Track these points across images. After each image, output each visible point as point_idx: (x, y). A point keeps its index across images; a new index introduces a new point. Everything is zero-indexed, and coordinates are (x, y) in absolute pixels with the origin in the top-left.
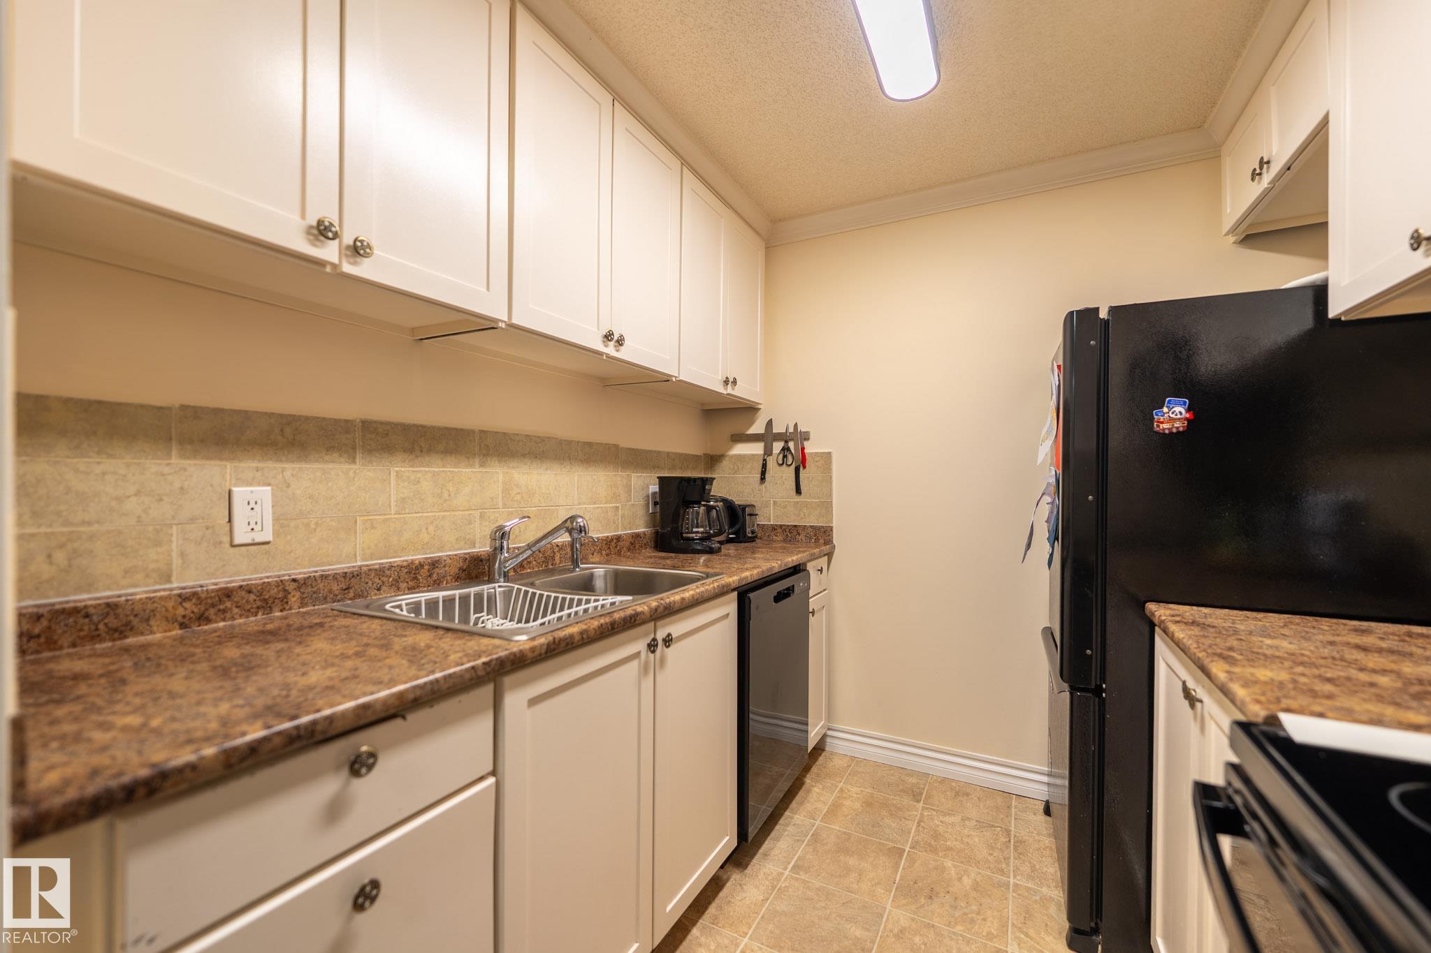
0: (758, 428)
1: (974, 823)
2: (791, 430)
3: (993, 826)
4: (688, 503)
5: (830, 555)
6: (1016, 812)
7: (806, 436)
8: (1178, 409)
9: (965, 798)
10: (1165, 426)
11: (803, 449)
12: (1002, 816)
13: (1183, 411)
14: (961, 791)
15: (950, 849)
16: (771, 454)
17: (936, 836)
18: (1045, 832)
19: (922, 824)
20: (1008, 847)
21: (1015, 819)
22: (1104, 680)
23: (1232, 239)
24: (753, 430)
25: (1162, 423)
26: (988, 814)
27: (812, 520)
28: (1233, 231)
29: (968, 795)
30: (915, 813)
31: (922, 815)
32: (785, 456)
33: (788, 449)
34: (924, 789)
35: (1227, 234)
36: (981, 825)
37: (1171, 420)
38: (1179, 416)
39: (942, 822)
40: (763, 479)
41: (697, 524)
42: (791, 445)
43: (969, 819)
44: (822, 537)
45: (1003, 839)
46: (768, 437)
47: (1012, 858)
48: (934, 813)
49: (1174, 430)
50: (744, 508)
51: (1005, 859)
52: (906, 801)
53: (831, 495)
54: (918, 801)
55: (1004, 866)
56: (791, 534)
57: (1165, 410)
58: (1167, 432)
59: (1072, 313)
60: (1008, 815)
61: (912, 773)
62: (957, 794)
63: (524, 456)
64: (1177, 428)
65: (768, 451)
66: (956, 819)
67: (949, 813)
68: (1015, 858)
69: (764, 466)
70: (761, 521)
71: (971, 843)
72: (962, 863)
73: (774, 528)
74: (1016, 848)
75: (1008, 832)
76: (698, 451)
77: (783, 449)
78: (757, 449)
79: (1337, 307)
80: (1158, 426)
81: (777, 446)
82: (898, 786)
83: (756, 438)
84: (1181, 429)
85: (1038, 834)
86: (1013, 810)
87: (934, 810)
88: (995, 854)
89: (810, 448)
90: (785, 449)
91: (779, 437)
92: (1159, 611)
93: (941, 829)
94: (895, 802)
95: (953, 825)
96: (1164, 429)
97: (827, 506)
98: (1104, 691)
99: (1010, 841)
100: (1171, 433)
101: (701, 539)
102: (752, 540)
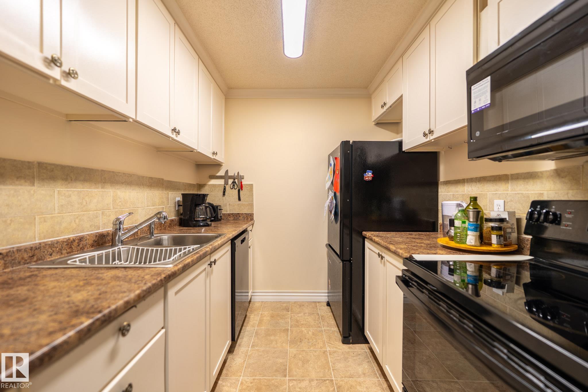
0: (222, 173)
1: (308, 314)
2: (236, 174)
3: (313, 314)
4: (198, 205)
5: (253, 225)
6: (319, 307)
7: (242, 177)
8: (370, 174)
9: (303, 307)
10: (367, 178)
11: (241, 182)
12: (315, 310)
13: (371, 174)
14: (301, 305)
15: (303, 324)
16: (227, 184)
17: (297, 321)
18: (328, 311)
19: (292, 319)
20: (319, 319)
21: (319, 310)
22: (351, 256)
23: (374, 123)
24: (219, 174)
25: (366, 177)
26: (311, 310)
27: (245, 211)
28: (374, 121)
29: (303, 305)
30: (289, 316)
31: (291, 316)
32: (234, 185)
33: (235, 182)
34: (289, 307)
35: (373, 122)
36: (310, 314)
37: (368, 177)
38: (370, 176)
39: (298, 316)
40: (224, 194)
41: (201, 214)
42: (236, 180)
43: (306, 313)
44: (249, 217)
45: (317, 317)
46: (226, 177)
47: (321, 322)
48: (295, 314)
49: (369, 180)
50: (217, 207)
51: (319, 323)
52: (285, 312)
53: (253, 201)
54: (289, 311)
55: (320, 325)
56: (236, 217)
57: (367, 174)
58: (367, 180)
59: (343, 141)
60: (317, 309)
61: (284, 302)
62: (300, 306)
63: (122, 183)
64: (370, 179)
65: (226, 183)
66: (302, 314)
67: (300, 313)
68: (322, 322)
69: (225, 189)
70: (224, 212)
71: (308, 320)
72: (307, 328)
73: (229, 215)
74: (322, 319)
75: (318, 314)
76: (195, 183)
77: (233, 182)
78: (222, 182)
79: (405, 148)
80: (365, 178)
81: (230, 181)
82: (280, 308)
83: (221, 177)
84: (371, 180)
85: (327, 313)
86: (318, 307)
87: (294, 313)
88: (316, 322)
89: (244, 183)
90: (234, 182)
91: (231, 177)
92: (368, 234)
93: (298, 319)
94: (281, 314)
95: (301, 316)
96: (366, 179)
97: (252, 205)
98: (352, 260)
99: (319, 317)
100: (368, 181)
101: (203, 221)
102: (220, 220)
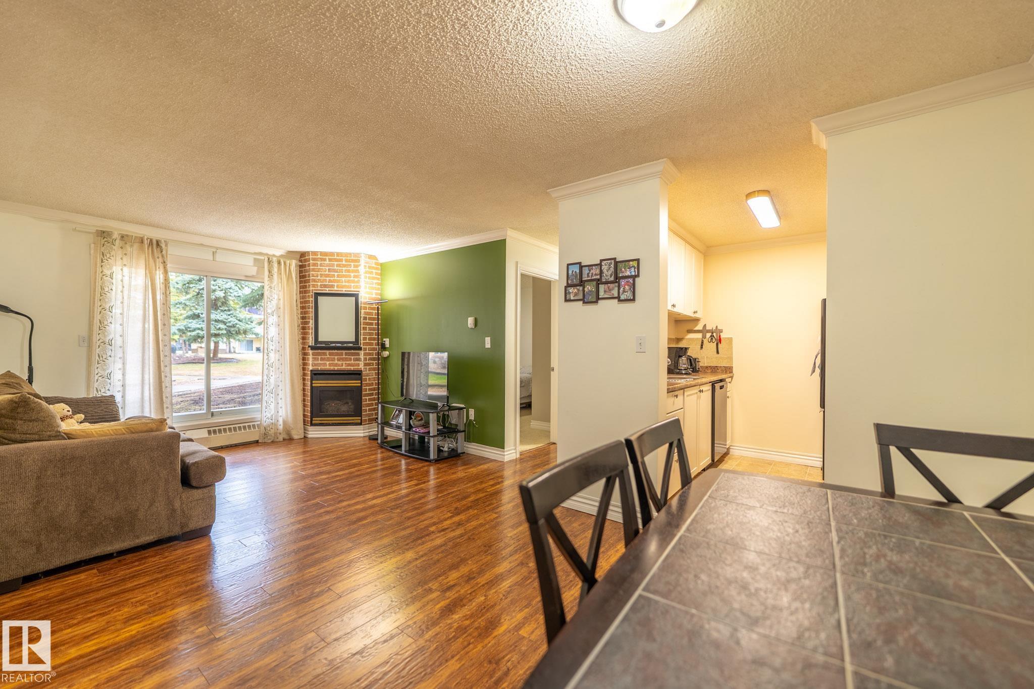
0: (699, 327)
1: (793, 470)
2: (714, 328)
3: (800, 471)
4: (680, 356)
5: (732, 377)
7: (721, 331)
9: (790, 466)
11: (720, 336)
12: (804, 469)
16: (705, 338)
17: (779, 471)
19: (773, 469)
24: (696, 328)
26: (798, 469)
27: (724, 364)
31: (773, 467)
32: (712, 339)
33: (713, 336)
34: (773, 463)
36: (796, 471)
40: (702, 347)
41: (683, 363)
42: (714, 334)
43: (791, 469)
44: (729, 370)
46: (704, 331)
50: (695, 359)
52: (766, 465)
53: (732, 354)
54: (771, 465)
56: (714, 369)
65: (704, 337)
66: (786, 469)
67: (782, 466)
69: (702, 342)
70: (701, 364)
73: (707, 367)
75: (806, 472)
76: (674, 337)
77: (711, 336)
78: (700, 336)
81: (708, 335)
83: (698, 331)
87: (778, 466)
89: (723, 336)
90: (712, 336)
91: (708, 331)
94: (762, 465)
97: (730, 358)
101: (685, 369)
102: (697, 372)
